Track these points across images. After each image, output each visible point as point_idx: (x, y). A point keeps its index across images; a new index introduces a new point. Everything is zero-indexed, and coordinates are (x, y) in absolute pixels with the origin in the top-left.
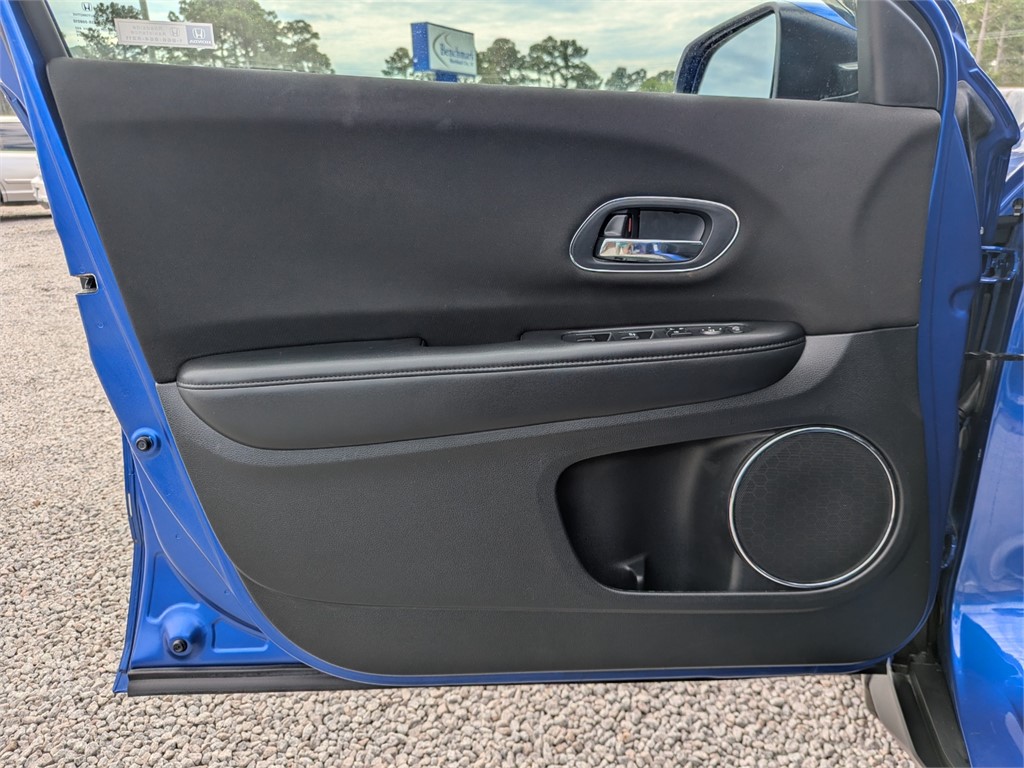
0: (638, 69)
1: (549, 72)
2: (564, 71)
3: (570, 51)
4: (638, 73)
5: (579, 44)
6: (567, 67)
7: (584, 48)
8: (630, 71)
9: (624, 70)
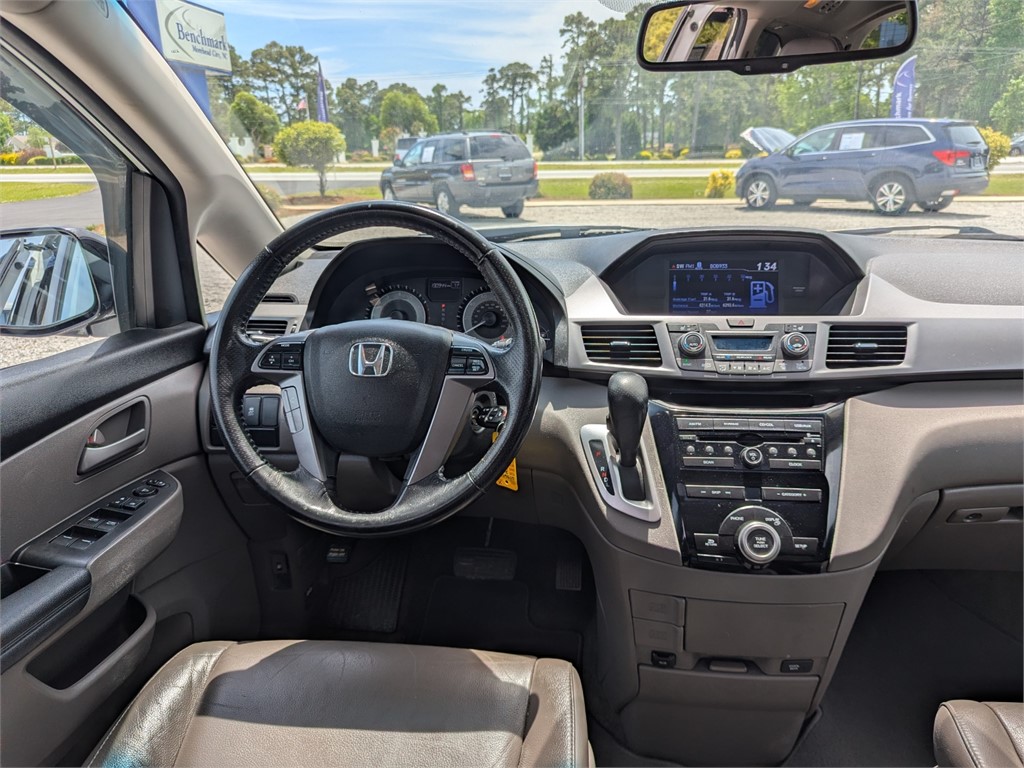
0: (368, 80)
1: (276, 79)
2: (293, 80)
3: (297, 58)
4: (368, 85)
5: (307, 51)
6: (296, 76)
7: (314, 55)
8: (361, 81)
9: (355, 80)
